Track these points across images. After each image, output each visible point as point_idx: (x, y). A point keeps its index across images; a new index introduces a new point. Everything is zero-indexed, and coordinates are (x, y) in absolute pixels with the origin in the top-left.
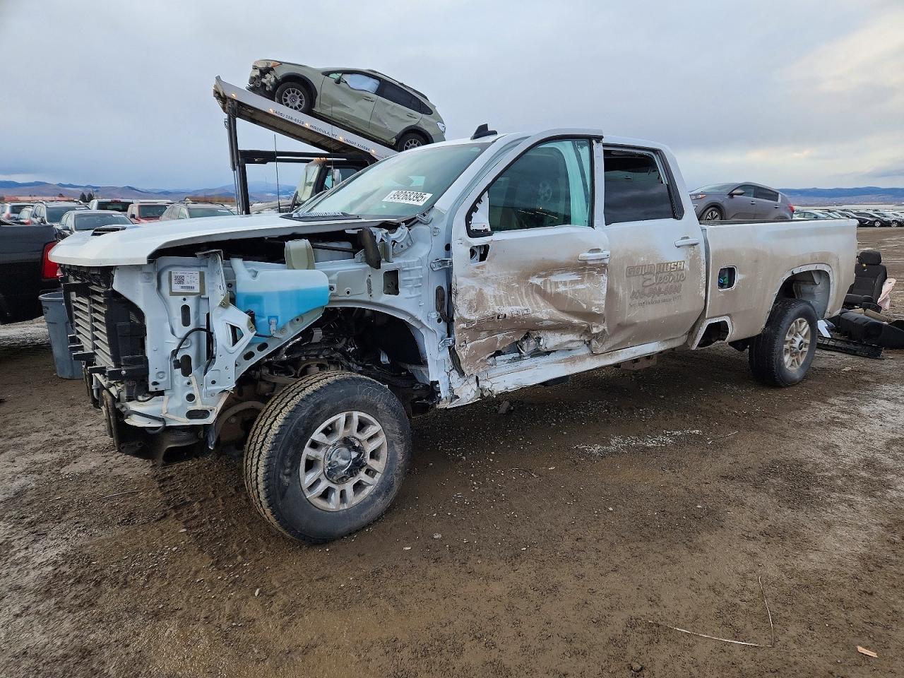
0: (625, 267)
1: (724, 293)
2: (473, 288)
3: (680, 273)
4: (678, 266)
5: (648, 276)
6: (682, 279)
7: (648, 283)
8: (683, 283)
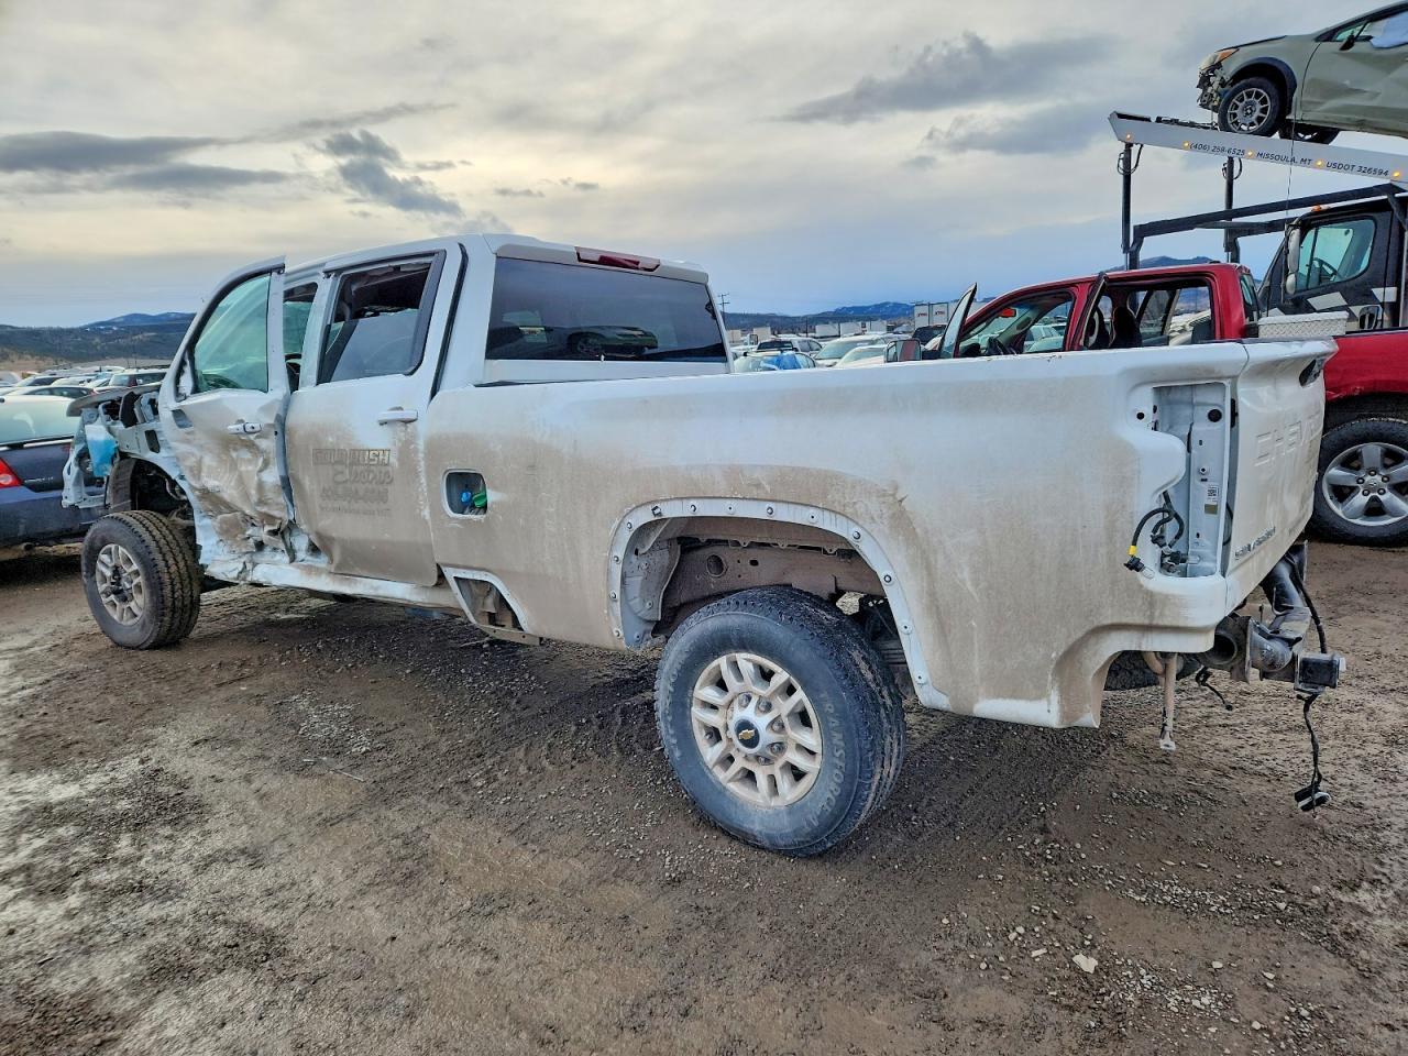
0: (311, 448)
1: (462, 522)
2: (193, 454)
3: (384, 469)
4: (381, 457)
5: (339, 468)
6: (388, 480)
7: (340, 478)
8: (389, 488)
